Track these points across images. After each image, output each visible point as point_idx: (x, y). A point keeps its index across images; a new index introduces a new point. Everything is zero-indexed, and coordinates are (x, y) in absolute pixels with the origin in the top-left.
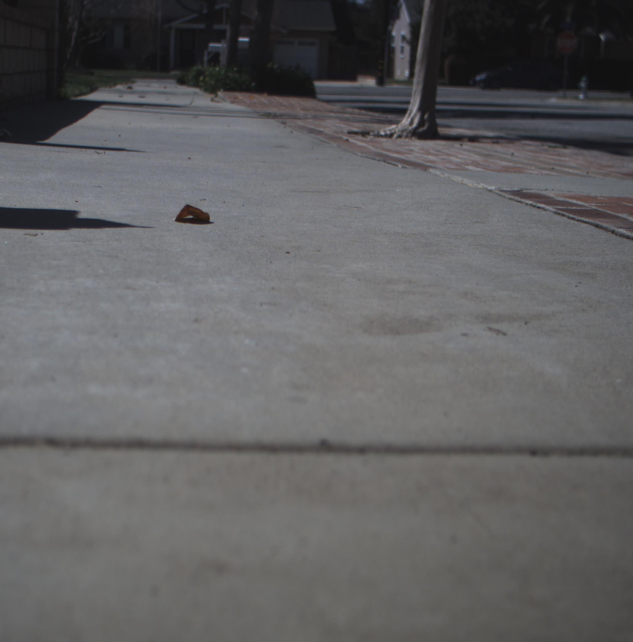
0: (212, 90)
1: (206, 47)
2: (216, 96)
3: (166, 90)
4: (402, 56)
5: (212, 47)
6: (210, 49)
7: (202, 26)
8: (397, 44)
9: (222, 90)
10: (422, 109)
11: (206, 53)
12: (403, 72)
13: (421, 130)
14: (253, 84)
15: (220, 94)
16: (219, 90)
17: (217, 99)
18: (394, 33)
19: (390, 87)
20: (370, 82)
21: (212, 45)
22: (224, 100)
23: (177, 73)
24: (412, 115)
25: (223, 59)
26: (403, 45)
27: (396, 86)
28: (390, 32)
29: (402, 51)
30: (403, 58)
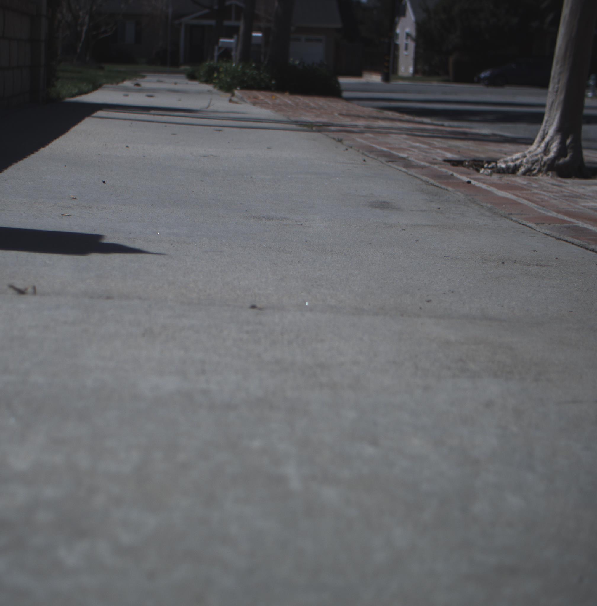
0: (228, 88)
1: (217, 42)
2: (233, 95)
3: (177, 87)
4: (406, 53)
5: (223, 42)
6: (220, 45)
7: (212, 22)
8: (402, 41)
9: (238, 88)
11: (216, 48)
12: (407, 69)
13: (562, 161)
14: (273, 82)
15: (237, 92)
16: (236, 88)
17: (234, 99)
18: (398, 31)
19: (395, 83)
20: (376, 78)
21: (222, 40)
23: (188, 67)
24: (548, 139)
25: (236, 55)
26: (407, 43)
27: (401, 82)
29: (406, 48)
30: (406, 55)
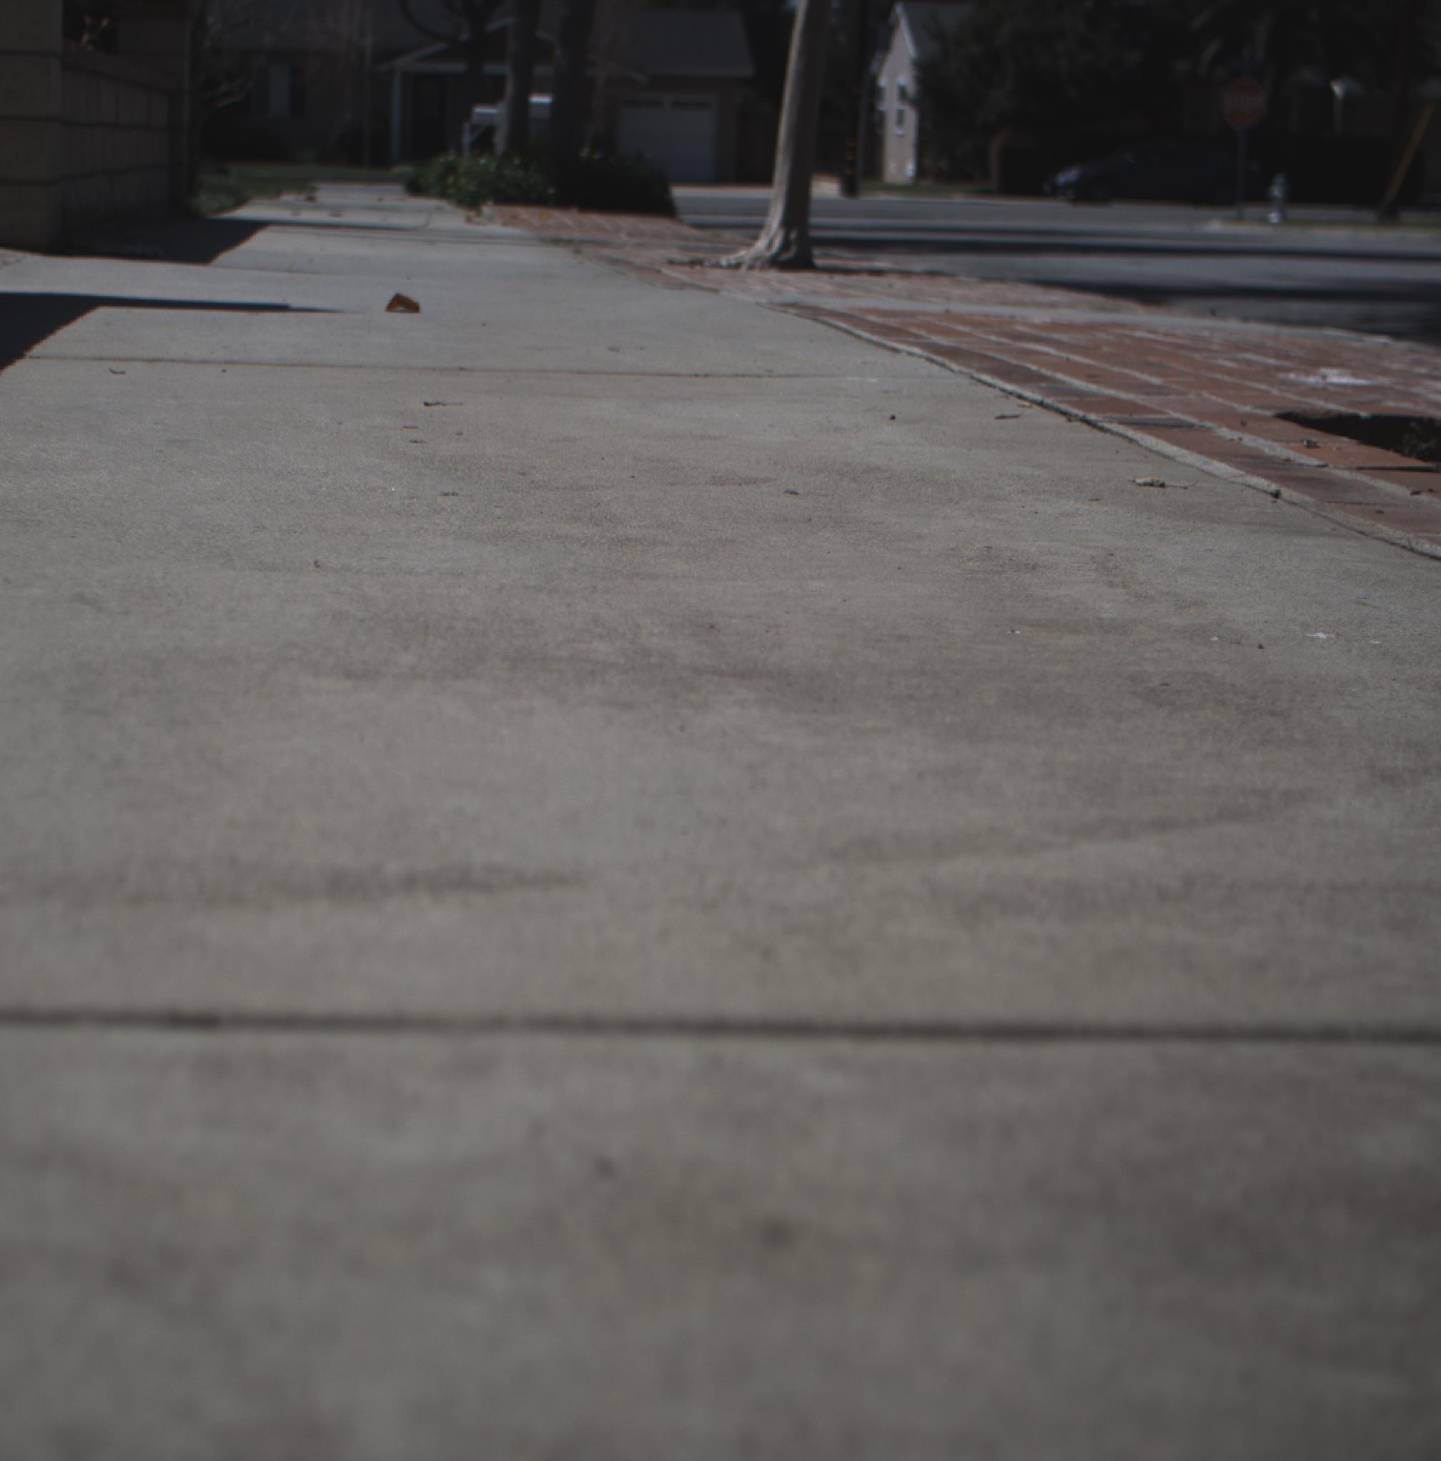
0: (471, 201)
1: (468, 114)
2: (479, 213)
3: (382, 203)
4: (900, 132)
5: (481, 115)
6: (475, 119)
7: (459, 67)
8: (890, 105)
9: (490, 203)
10: (787, 223)
11: (467, 126)
12: (901, 168)
13: (786, 256)
14: (552, 190)
15: (487, 209)
16: (485, 202)
17: (477, 218)
18: (883, 82)
19: (873, 199)
20: (829, 189)
21: (480, 110)
22: (491, 219)
23: (405, 169)
24: (772, 233)
25: (500, 140)
26: (901, 107)
27: (882, 197)
28: (874, 79)
29: (900, 121)
30: (901, 136)
